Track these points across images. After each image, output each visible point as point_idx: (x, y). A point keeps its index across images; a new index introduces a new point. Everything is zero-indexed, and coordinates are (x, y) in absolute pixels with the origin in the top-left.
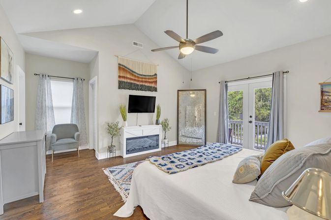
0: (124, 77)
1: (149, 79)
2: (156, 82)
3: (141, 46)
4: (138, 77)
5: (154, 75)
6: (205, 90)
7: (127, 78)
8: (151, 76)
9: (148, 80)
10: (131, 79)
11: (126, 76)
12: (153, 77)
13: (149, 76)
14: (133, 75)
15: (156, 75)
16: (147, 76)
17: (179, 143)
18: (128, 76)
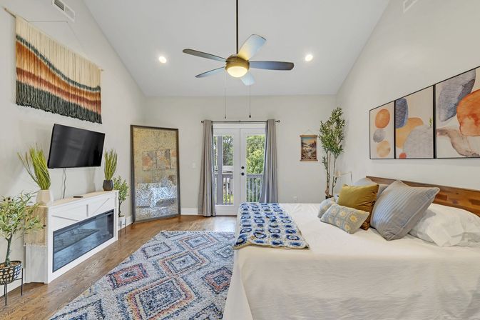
0: (33, 77)
1: (87, 93)
2: (98, 103)
3: (72, 15)
4: (67, 86)
5: (96, 89)
6: (177, 130)
7: (40, 80)
8: (90, 88)
9: (85, 97)
10: (50, 85)
11: (37, 74)
12: (94, 92)
13: (87, 88)
14: (54, 76)
15: (99, 88)
16: (84, 86)
17: (137, 219)
18: (43, 76)
